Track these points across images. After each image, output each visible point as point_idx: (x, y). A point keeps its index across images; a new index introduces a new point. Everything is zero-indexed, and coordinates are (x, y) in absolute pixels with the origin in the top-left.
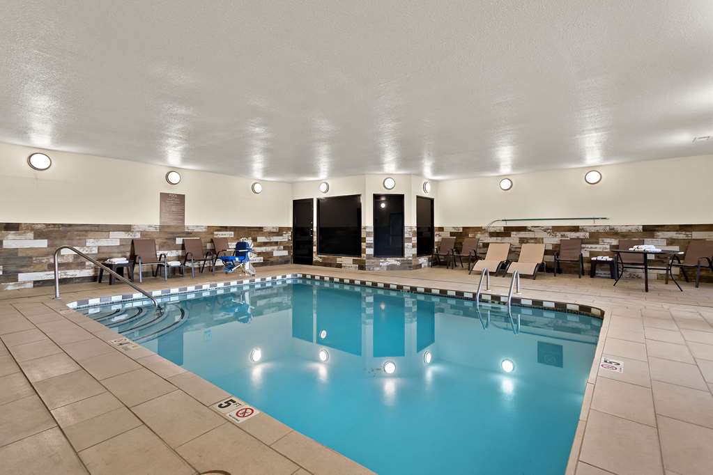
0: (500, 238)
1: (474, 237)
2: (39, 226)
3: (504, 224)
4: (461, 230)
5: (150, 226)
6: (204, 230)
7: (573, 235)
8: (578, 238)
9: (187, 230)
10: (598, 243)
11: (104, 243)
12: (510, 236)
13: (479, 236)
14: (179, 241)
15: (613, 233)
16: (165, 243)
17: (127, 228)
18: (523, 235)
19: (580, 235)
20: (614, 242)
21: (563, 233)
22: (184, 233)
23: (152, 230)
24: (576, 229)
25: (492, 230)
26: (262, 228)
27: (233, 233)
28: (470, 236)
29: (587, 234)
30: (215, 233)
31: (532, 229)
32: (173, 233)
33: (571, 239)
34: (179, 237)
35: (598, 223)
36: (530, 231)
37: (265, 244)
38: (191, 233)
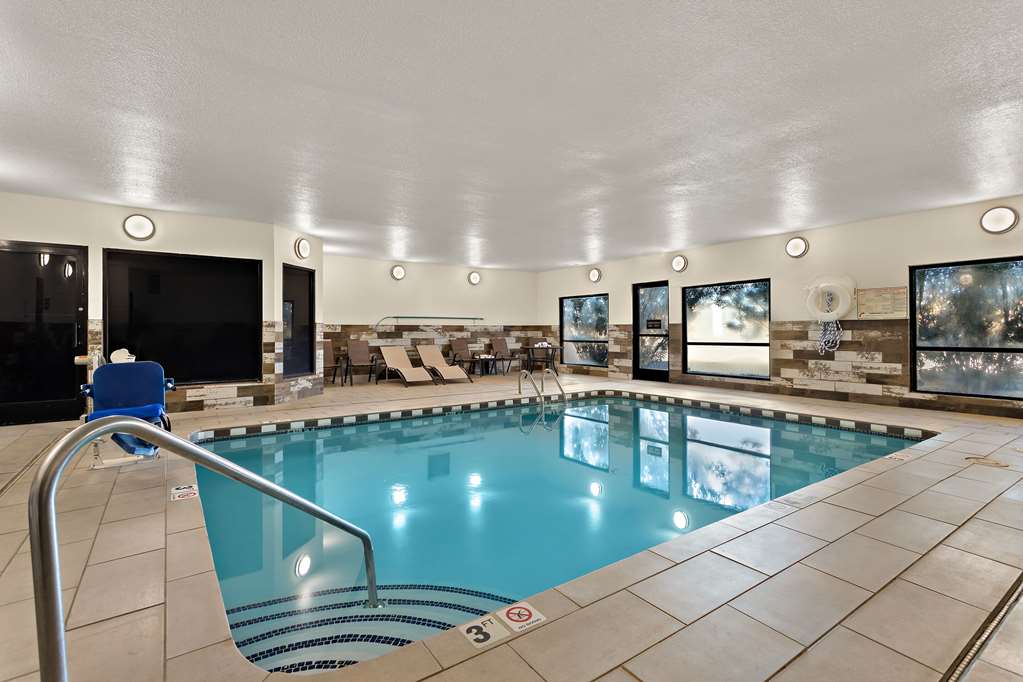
0: (389, 340)
1: (358, 340)
3: (394, 322)
4: (339, 330)
7: (459, 335)
8: (463, 339)
10: (476, 342)
12: (401, 337)
13: (364, 337)
15: (486, 333)
18: (416, 335)
19: (464, 334)
20: (487, 341)
21: (451, 333)
24: (461, 329)
25: (381, 330)
28: (352, 337)
29: (469, 334)
31: (425, 328)
33: (458, 339)
35: (478, 323)
36: (422, 330)
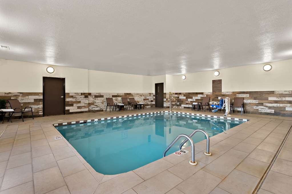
2: (184, 93)
5: (209, 93)
6: (231, 94)
9: (223, 94)
11: (197, 98)
14: (219, 98)
16: (214, 99)
17: (202, 93)
22: (221, 95)
23: (210, 94)
26: (274, 91)
27: (248, 95)
30: (237, 95)
32: (217, 95)
34: (219, 96)
37: (276, 102)
38: (225, 95)
